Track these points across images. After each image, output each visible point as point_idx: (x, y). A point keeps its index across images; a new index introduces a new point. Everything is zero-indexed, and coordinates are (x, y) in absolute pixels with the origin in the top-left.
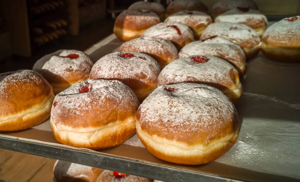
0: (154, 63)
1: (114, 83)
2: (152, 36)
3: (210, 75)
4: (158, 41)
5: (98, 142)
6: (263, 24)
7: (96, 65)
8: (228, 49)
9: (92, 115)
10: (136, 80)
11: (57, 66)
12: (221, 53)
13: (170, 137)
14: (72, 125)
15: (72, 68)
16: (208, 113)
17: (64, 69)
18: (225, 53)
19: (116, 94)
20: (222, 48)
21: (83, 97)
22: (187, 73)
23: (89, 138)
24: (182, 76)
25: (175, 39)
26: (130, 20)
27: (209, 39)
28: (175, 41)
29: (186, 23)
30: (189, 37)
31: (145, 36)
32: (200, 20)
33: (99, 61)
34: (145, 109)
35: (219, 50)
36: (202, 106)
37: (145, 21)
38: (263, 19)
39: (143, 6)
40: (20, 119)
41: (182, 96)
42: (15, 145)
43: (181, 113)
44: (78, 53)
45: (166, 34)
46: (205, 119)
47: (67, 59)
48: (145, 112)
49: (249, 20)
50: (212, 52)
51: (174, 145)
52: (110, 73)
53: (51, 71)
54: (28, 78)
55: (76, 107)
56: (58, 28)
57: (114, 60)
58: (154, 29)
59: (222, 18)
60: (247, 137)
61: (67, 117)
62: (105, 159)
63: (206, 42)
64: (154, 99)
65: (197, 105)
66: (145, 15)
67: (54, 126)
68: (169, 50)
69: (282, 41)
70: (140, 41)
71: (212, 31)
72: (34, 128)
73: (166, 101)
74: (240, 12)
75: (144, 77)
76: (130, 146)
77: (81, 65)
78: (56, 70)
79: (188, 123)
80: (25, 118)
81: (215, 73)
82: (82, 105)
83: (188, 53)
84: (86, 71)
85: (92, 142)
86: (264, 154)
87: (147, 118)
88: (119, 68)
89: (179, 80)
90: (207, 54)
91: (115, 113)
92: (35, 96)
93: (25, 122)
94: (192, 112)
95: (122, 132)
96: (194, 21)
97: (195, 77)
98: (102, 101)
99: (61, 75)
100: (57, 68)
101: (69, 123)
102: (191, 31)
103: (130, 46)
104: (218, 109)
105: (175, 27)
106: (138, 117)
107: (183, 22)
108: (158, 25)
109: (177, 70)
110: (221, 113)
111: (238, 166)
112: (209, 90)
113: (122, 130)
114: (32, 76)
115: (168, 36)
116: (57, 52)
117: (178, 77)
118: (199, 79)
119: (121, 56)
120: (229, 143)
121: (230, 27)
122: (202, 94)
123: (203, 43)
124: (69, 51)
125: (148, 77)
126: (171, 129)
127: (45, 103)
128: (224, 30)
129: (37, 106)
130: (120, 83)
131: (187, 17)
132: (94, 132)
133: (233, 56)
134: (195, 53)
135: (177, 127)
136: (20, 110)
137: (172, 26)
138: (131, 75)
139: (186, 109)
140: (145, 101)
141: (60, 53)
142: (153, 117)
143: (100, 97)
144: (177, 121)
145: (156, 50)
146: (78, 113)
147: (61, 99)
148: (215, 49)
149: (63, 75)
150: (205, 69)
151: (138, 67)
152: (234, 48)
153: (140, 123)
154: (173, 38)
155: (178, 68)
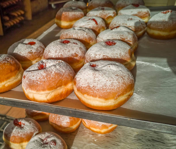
0: (82, 46)
1: (59, 62)
2: (80, 26)
3: (117, 54)
4: (84, 30)
5: (52, 99)
6: (148, 15)
7: (47, 49)
8: (127, 34)
9: (47, 84)
10: (72, 58)
11: (23, 50)
12: (122, 37)
13: (95, 96)
14: (36, 90)
15: (32, 51)
16: (117, 81)
17: (27, 52)
18: (125, 37)
19: (61, 69)
20: (124, 34)
21: (41, 73)
22: (103, 53)
23: (46, 97)
24: (100, 55)
25: (94, 27)
26: (66, 15)
27: (115, 28)
28: (94, 29)
29: (100, 16)
30: (103, 26)
31: (76, 27)
32: (109, 13)
33: (48, 46)
34: (79, 79)
35: (122, 35)
36: (113, 76)
37: (75, 15)
38: (148, 11)
39: (73, 5)
40: (4, 86)
41: (101, 70)
42: (2, 101)
43: (101, 81)
44: (35, 41)
45: (88, 25)
46: (115, 84)
47: (28, 45)
48: (79, 80)
49: (139, 12)
50: (117, 37)
51: (97, 100)
52: (56, 54)
53: (19, 54)
54: (6, 60)
55: (38, 79)
56: (19, 16)
57: (58, 46)
58: (81, 21)
59: (122, 12)
60: (139, 91)
61: (32, 85)
62: (56, 108)
63: (113, 30)
64: (84, 72)
65: (110, 76)
66: (75, 11)
67: (25, 90)
68: (91, 36)
69: (159, 27)
70: (73, 31)
71: (117, 21)
72: (12, 90)
73: (92, 74)
74: (134, 7)
75: (77, 55)
76: (71, 99)
77: (37, 49)
78: (22, 53)
79: (105, 87)
80: (6, 85)
81: (120, 52)
82: (41, 78)
83: (103, 38)
84: (41, 53)
85: (48, 99)
86: (148, 101)
87: (80, 84)
88: (61, 51)
89: (98, 58)
90: (114, 38)
91: (61, 82)
92: (11, 71)
93: (7, 87)
94: (107, 80)
95: (66, 92)
96: (106, 14)
97: (108, 55)
98: (53, 75)
99: (26, 56)
100: (23, 51)
101: (34, 89)
102: (104, 22)
103: (67, 34)
104: (122, 78)
105: (94, 20)
106: (75, 83)
107: (99, 15)
108: (83, 18)
109: (97, 51)
110: (124, 80)
111: (134, 109)
112: (117, 65)
113: (65, 91)
114: (8, 59)
115: (90, 26)
116: (21, 41)
117: (97, 56)
118: (110, 57)
119: (62, 43)
120: (129, 97)
121: (128, 18)
122: (113, 68)
123: (112, 31)
124: (29, 39)
125: (79, 56)
126: (95, 91)
127: (18, 75)
128: (124, 21)
129: (13, 77)
130: (62, 62)
131: (101, 11)
132: (49, 93)
133: (130, 39)
134: (107, 38)
135: (99, 90)
136: (3, 81)
137: (92, 19)
138: (69, 55)
139: (104, 79)
140: (78, 73)
141: (24, 41)
142: (84, 84)
143: (51, 72)
144: (99, 86)
145: (83, 36)
146: (39, 83)
147: (27, 74)
148: (119, 35)
149: (27, 56)
150: (114, 50)
151: (73, 49)
152: (130, 33)
153: (76, 87)
154: (93, 27)
155: (97, 50)
